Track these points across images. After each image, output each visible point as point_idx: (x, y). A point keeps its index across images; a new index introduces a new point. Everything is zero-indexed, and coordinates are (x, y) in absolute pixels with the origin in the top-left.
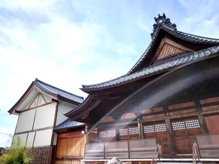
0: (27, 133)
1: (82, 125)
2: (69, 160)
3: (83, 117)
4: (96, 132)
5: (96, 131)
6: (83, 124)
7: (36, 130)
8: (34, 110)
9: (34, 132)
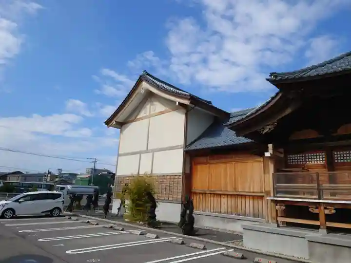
0: (139, 155)
1: (247, 143)
2: (215, 196)
3: (264, 129)
4: (282, 156)
5: (281, 153)
6: (250, 140)
7: (153, 151)
8: (146, 121)
9: (151, 154)
